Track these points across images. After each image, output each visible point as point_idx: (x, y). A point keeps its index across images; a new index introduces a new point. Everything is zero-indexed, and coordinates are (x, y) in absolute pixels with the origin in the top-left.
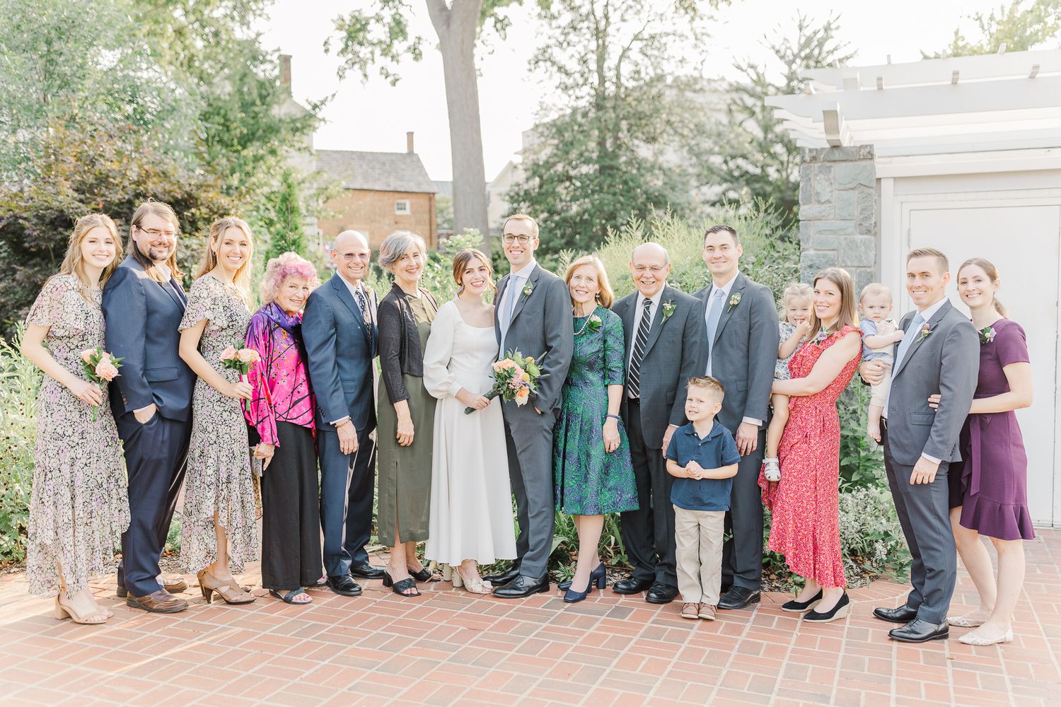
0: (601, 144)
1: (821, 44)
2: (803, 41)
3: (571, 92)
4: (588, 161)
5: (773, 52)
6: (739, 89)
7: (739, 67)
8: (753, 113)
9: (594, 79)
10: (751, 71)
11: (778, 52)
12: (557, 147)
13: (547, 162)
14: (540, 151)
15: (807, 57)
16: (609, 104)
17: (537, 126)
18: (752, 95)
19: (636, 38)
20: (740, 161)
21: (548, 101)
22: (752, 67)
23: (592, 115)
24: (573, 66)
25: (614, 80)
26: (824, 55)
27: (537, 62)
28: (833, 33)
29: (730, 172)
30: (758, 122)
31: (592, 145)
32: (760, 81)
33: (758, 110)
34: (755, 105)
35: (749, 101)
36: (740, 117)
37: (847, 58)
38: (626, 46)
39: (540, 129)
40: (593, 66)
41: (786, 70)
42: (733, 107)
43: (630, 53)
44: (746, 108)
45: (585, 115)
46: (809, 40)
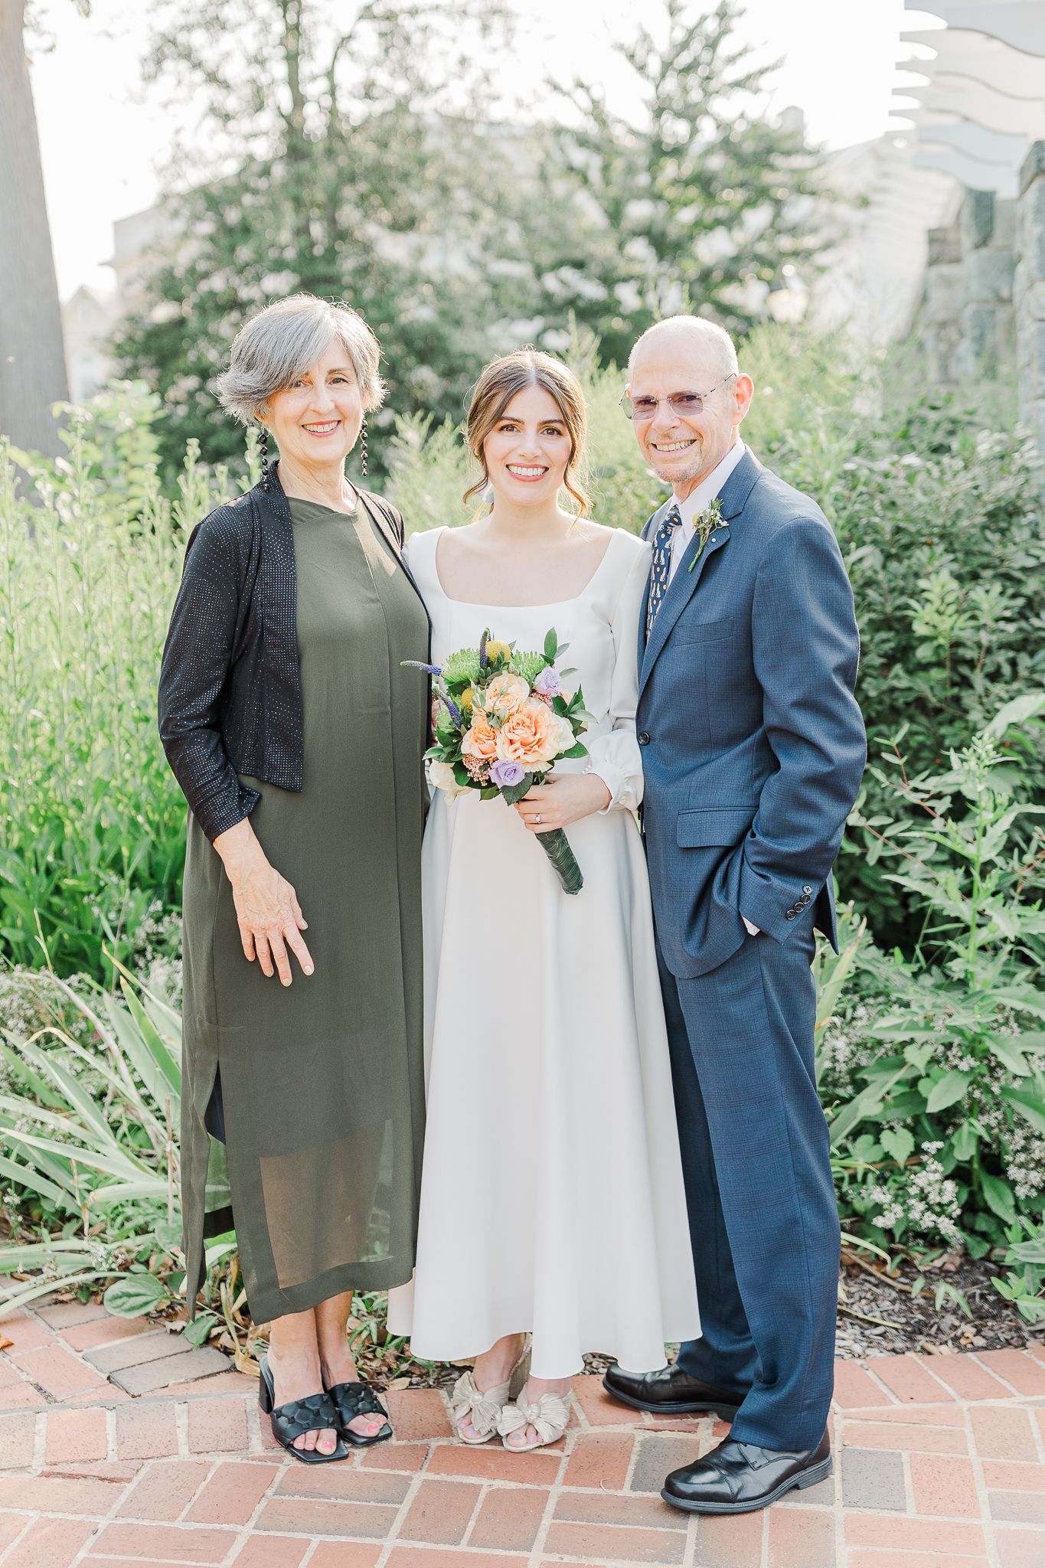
0: (303, 231)
1: (712, 45)
2: (680, 35)
3: (231, 125)
4: (279, 266)
5: (622, 58)
6: (559, 131)
7: (556, 88)
8: (585, 180)
9: (283, 97)
10: (580, 96)
11: (631, 57)
12: (212, 239)
13: (192, 271)
14: (178, 248)
15: (688, 70)
16: (318, 149)
17: (165, 197)
18: (583, 141)
19: (367, 13)
20: (567, 273)
21: (188, 142)
22: (580, 85)
23: (279, 171)
24: (236, 70)
25: (327, 101)
26: (717, 64)
27: (159, 62)
28: (735, 23)
29: (547, 296)
30: (597, 197)
31: (285, 236)
32: (597, 111)
33: (595, 176)
34: (587, 165)
35: (579, 157)
36: (560, 187)
37: (762, 72)
38: (345, 32)
39: (173, 203)
40: (279, 69)
41: (648, 91)
42: (552, 169)
43: (353, 45)
44: (571, 169)
45: (266, 172)
46: (691, 33)
